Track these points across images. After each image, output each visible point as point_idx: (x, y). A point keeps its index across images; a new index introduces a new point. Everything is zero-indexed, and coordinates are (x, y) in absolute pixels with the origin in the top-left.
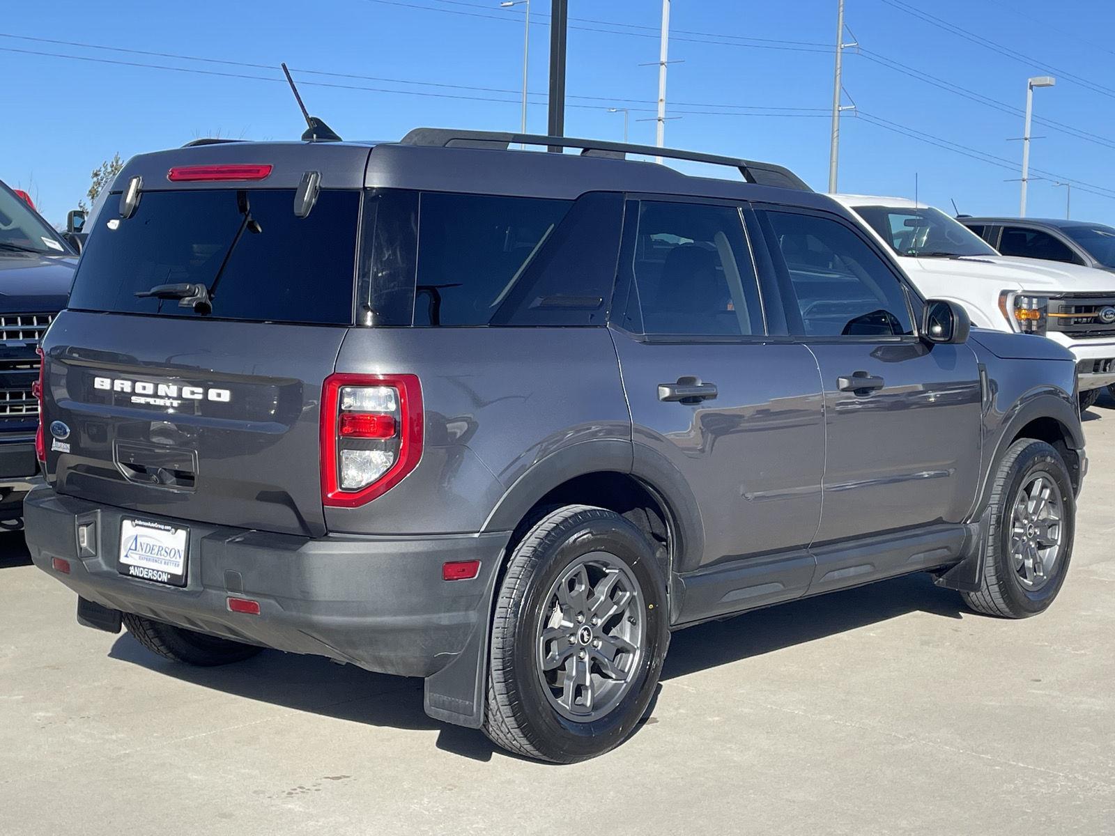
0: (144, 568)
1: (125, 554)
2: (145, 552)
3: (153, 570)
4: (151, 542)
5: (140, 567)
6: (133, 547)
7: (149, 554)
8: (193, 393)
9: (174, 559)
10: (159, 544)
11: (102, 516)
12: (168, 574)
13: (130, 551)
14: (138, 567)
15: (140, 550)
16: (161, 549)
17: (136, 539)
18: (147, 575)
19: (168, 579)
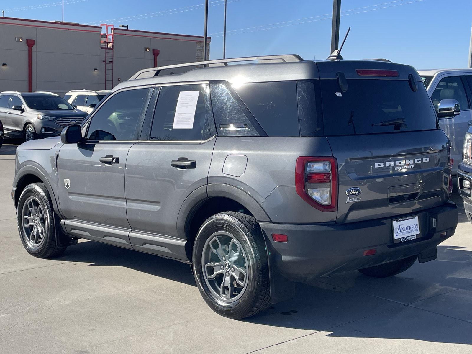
0: (406, 237)
1: (396, 235)
2: (405, 231)
3: (410, 236)
5: (404, 237)
6: (399, 231)
7: (406, 231)
8: (418, 161)
9: (416, 229)
10: (409, 225)
13: (398, 233)
14: (403, 238)
17: (399, 227)
18: (408, 239)
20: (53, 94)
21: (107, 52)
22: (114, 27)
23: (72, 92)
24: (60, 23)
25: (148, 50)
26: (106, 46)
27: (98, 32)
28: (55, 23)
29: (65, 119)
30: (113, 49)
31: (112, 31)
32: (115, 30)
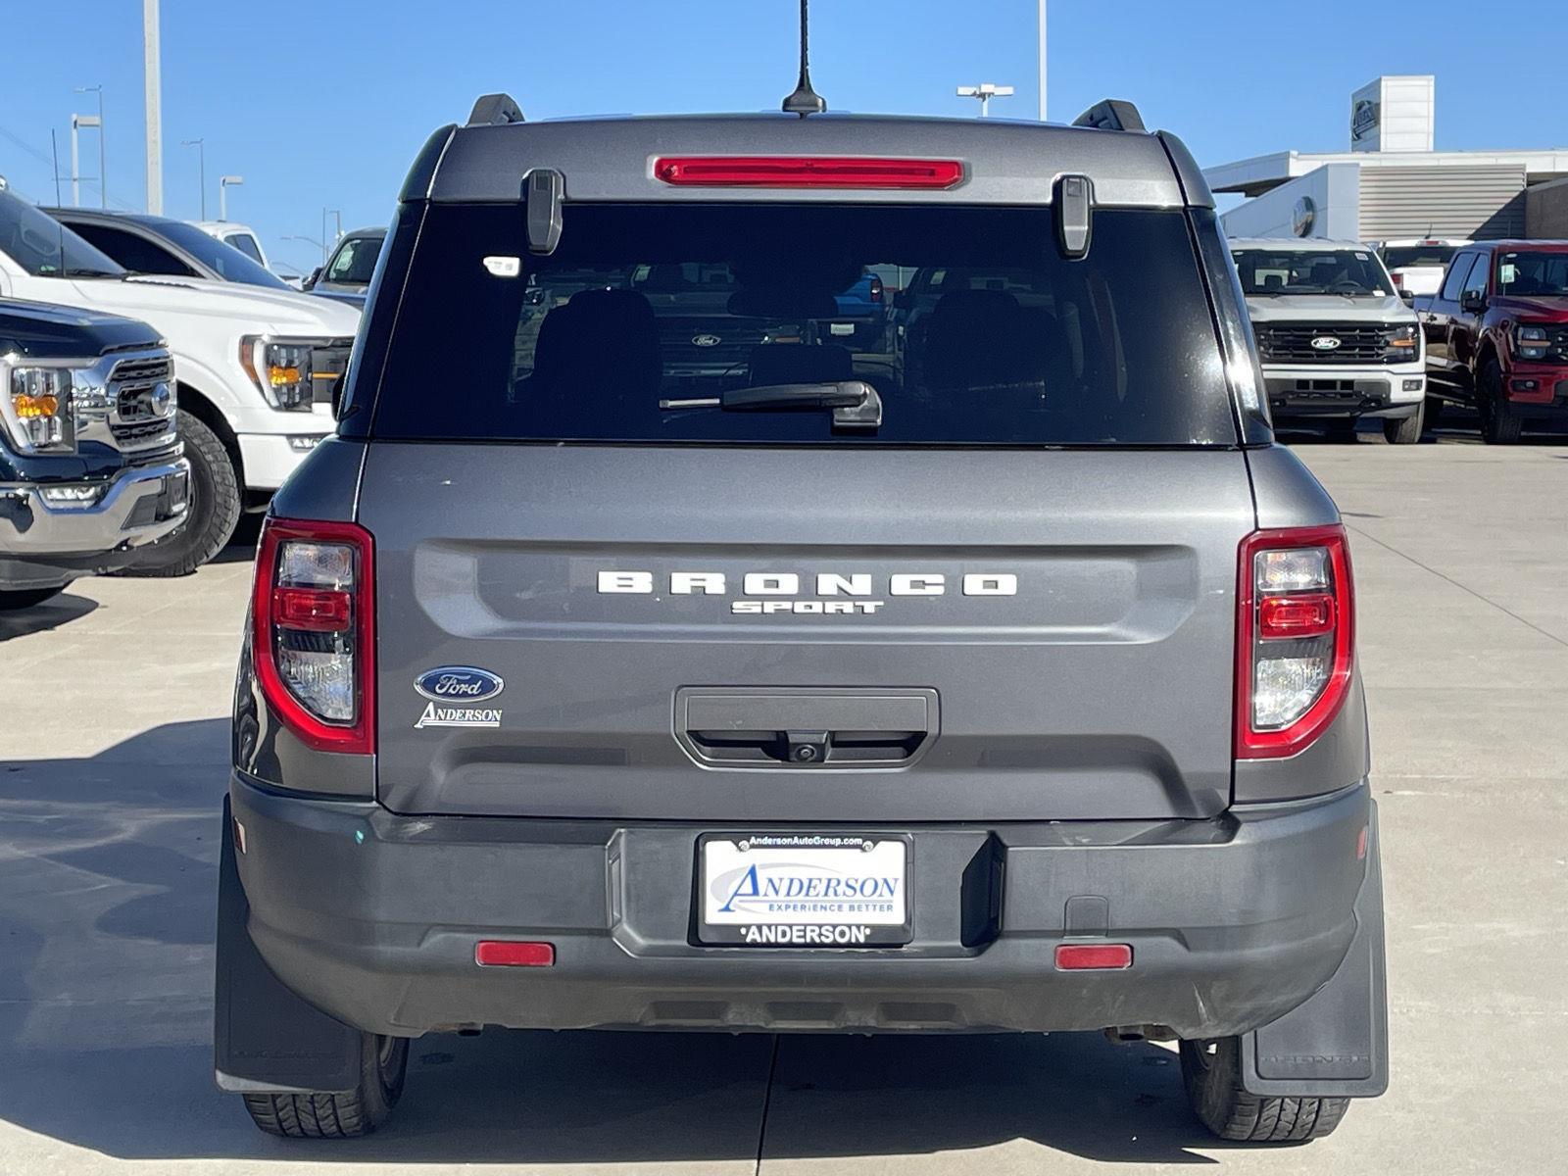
0: (790, 926)
1: (720, 907)
2: (787, 895)
3: (820, 926)
4: (804, 875)
6: (747, 890)
7: (800, 897)
9: (875, 897)
10: (825, 876)
11: (629, 842)
12: (866, 926)
13: (737, 898)
14: (768, 926)
15: (771, 891)
16: (834, 883)
17: (751, 871)
19: (867, 937)
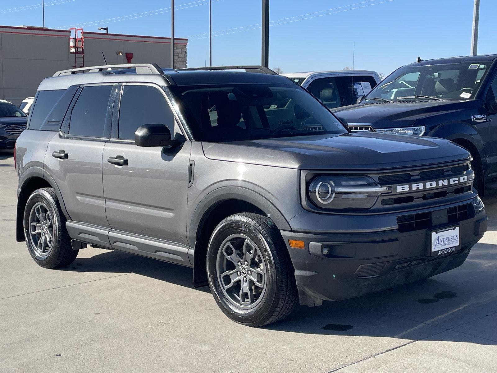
20: (6, 102)
21: (76, 56)
22: (83, 31)
23: (28, 99)
24: (28, 28)
25: (121, 54)
26: (75, 50)
27: (67, 36)
28: (23, 28)
29: (15, 126)
30: (83, 53)
31: (82, 34)
32: (84, 34)
